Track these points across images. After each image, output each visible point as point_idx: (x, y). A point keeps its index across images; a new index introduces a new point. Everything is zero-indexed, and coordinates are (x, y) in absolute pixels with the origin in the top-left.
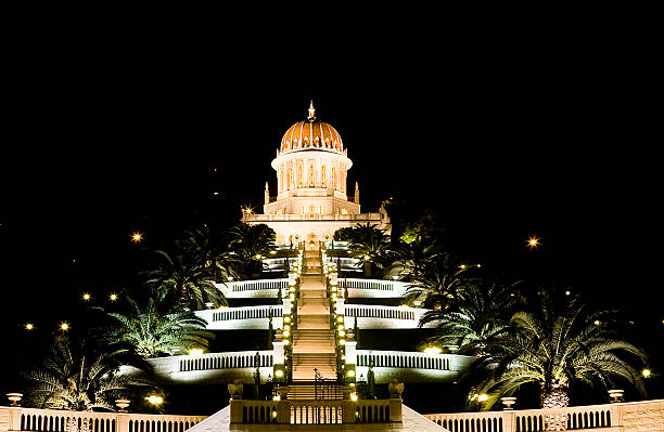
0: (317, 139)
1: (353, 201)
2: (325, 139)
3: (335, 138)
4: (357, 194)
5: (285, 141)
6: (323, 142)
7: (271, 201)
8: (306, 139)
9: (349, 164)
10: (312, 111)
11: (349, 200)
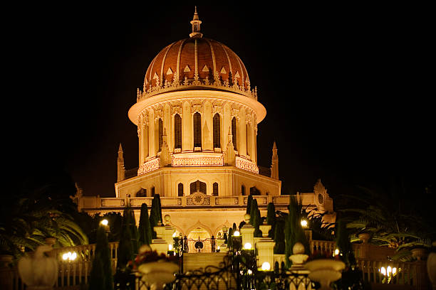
0: (206, 69)
1: (268, 174)
2: (219, 70)
3: (236, 69)
4: (275, 162)
5: (152, 75)
6: (216, 74)
7: (128, 176)
8: (187, 69)
9: (260, 112)
10: (196, 22)
11: (261, 173)
